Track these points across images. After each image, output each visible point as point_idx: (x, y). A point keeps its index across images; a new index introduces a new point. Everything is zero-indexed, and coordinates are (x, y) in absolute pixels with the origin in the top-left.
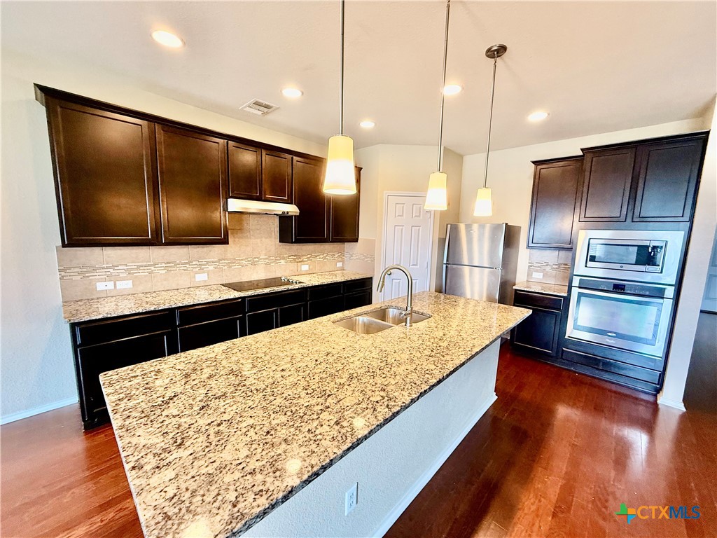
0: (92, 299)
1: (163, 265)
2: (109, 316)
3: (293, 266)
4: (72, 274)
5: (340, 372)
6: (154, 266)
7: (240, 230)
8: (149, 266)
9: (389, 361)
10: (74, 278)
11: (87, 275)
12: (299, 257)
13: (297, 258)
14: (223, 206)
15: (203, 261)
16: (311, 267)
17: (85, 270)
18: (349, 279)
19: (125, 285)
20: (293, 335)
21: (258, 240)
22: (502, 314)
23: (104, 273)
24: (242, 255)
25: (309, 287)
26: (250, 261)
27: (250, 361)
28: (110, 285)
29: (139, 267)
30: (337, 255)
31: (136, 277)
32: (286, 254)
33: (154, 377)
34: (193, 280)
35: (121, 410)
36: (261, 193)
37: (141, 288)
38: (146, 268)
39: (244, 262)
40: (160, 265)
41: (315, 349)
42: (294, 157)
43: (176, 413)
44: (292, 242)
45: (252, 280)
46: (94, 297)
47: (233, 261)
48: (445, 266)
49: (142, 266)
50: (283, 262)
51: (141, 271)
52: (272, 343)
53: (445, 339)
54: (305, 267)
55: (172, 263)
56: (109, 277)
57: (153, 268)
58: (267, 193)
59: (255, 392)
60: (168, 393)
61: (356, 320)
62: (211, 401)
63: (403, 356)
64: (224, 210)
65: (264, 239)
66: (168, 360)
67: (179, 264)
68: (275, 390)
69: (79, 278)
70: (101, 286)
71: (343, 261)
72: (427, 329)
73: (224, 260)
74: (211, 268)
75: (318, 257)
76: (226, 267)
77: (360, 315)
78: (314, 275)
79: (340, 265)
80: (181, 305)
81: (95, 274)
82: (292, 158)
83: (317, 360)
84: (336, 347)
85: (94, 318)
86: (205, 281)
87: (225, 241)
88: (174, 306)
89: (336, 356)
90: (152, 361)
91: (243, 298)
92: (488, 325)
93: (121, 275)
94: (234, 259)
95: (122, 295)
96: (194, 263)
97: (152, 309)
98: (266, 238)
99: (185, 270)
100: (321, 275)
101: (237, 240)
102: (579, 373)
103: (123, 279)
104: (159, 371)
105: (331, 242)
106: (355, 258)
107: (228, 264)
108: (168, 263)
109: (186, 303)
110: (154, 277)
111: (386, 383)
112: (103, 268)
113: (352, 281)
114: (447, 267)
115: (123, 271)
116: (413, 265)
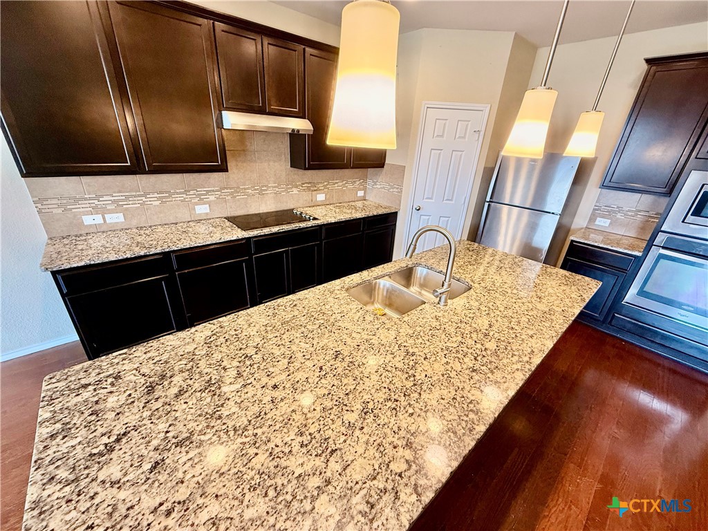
0: (81, 235)
1: (156, 195)
2: (92, 263)
3: (306, 196)
4: (50, 206)
5: (351, 396)
6: (145, 195)
7: (243, 152)
8: (139, 196)
9: (418, 377)
10: (55, 211)
11: (68, 207)
12: (314, 184)
13: (313, 187)
14: (216, 122)
15: (202, 190)
16: (328, 197)
17: (65, 201)
18: (371, 214)
19: (116, 218)
20: (296, 313)
21: (266, 164)
22: (564, 288)
23: (88, 205)
24: (247, 183)
25: (324, 225)
26: (257, 189)
27: (235, 363)
28: (98, 219)
29: (127, 198)
30: (358, 183)
31: (127, 209)
32: (299, 181)
33: (110, 389)
34: (193, 212)
35: (49, 459)
36: (264, 102)
37: (134, 223)
38: (135, 199)
39: (250, 191)
40: (151, 196)
41: (321, 344)
42: (307, 49)
43: (117, 475)
44: (306, 169)
45: (261, 212)
46: (83, 232)
47: (237, 190)
48: (487, 204)
49: (132, 196)
50: (295, 191)
51: (130, 202)
52: (269, 328)
53: (491, 334)
54: (321, 197)
55: (166, 192)
56: (96, 210)
57: (144, 199)
58: (272, 103)
59: (232, 433)
60: (118, 427)
61: (376, 283)
62: (169, 450)
63: (436, 366)
64: (218, 127)
65: (271, 163)
66: (136, 354)
67: (174, 194)
68: (259, 431)
69: (60, 211)
70: (88, 220)
71: (365, 189)
72: (467, 312)
73: (227, 188)
74: (212, 198)
75: (336, 185)
76: (229, 197)
77: (381, 276)
78: (331, 207)
79: (361, 193)
80: (176, 249)
81: (78, 206)
82: (304, 49)
83: (321, 368)
84: (349, 341)
85: (75, 265)
86: (207, 214)
87: (223, 168)
88: (168, 250)
89: (347, 359)
90: (115, 354)
91: (248, 239)
92: (547, 309)
93: (108, 207)
94: (238, 187)
95: (114, 230)
96: (192, 192)
97: (142, 253)
98: (275, 161)
99: (182, 201)
100: (339, 207)
101: (240, 164)
102: (626, 341)
103: (111, 212)
104: (118, 377)
105: (352, 168)
106: (379, 187)
107: (231, 194)
108: (161, 192)
109: (180, 246)
110: (147, 209)
111: (413, 429)
112: (86, 199)
113: (374, 216)
114: (489, 205)
115: (110, 202)
116: (447, 200)
